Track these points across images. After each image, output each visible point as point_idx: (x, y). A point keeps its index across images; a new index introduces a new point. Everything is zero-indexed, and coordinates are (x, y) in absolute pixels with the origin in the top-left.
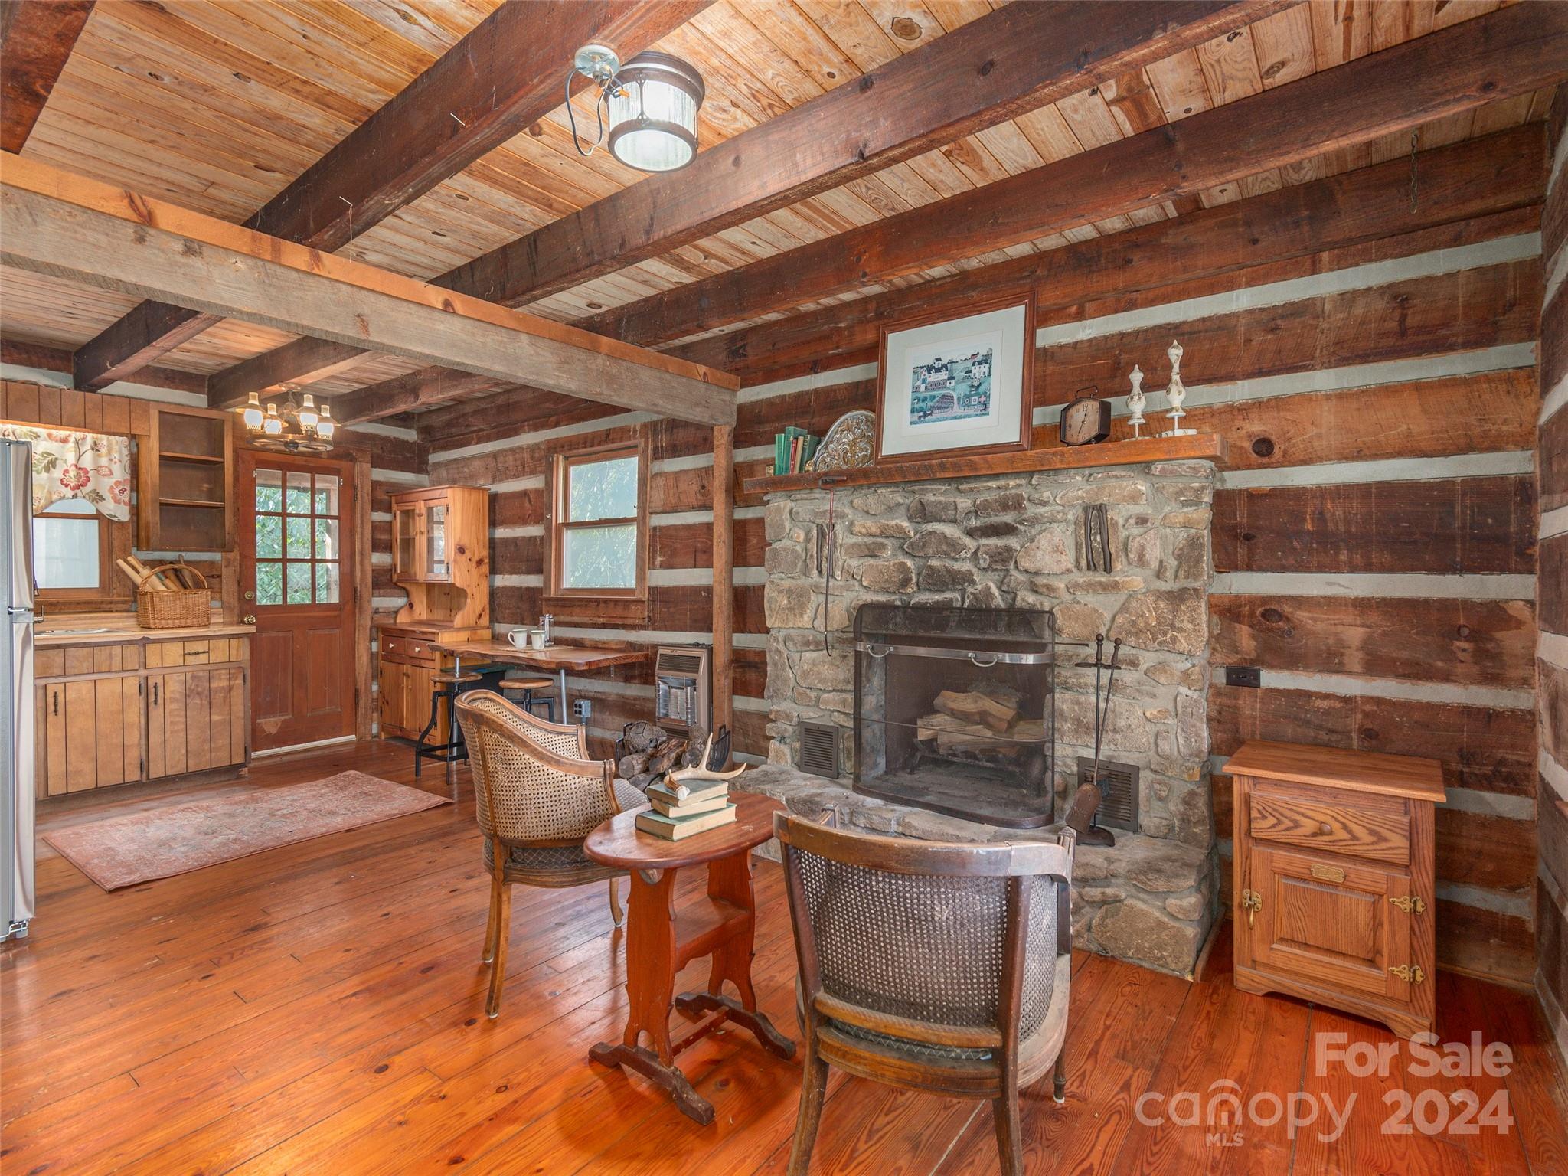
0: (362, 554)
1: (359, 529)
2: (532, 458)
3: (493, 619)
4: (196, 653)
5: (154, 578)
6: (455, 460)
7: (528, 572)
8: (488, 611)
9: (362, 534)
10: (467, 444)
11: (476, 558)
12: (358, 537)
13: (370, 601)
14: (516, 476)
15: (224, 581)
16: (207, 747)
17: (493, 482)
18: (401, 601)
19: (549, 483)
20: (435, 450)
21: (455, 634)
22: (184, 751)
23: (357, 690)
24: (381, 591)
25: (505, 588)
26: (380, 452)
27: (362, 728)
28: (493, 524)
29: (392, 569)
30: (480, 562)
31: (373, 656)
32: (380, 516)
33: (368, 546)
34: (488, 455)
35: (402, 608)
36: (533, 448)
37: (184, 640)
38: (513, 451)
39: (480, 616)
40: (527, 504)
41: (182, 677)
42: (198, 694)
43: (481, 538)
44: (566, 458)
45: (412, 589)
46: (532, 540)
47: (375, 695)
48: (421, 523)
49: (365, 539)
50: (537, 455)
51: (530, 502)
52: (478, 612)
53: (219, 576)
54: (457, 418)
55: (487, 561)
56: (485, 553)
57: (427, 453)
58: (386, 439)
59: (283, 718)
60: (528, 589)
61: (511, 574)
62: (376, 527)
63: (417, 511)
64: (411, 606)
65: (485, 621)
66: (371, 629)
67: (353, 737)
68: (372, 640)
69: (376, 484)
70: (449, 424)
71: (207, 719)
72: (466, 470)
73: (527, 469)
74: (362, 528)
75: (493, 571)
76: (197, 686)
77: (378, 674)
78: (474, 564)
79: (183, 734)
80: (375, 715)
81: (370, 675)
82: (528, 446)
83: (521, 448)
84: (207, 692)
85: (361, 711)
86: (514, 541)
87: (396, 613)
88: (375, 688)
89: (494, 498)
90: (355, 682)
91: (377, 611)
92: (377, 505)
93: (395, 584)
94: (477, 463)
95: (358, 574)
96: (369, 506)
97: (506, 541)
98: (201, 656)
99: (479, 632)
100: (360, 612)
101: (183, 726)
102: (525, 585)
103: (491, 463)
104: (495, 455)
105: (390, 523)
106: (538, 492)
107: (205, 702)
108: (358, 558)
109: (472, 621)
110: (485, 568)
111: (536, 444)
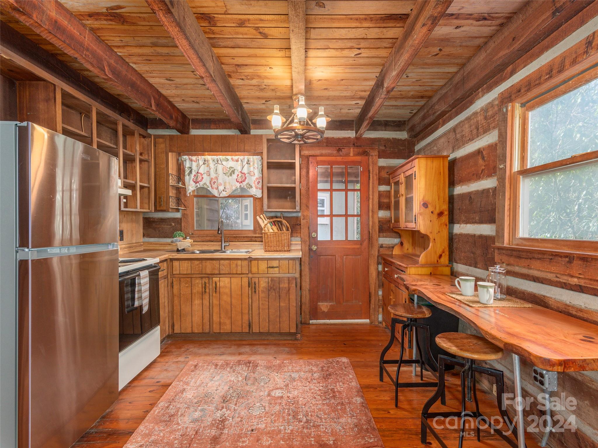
0: (373, 211)
1: (371, 197)
2: (486, 118)
3: (451, 260)
4: (272, 267)
5: (269, 225)
6: (429, 144)
7: (481, 222)
8: (447, 253)
9: (373, 199)
10: (436, 129)
11: (437, 211)
12: (371, 201)
13: (377, 240)
14: (471, 140)
15: (302, 227)
16: (278, 320)
17: (453, 151)
18: (396, 241)
19: (503, 137)
20: (418, 142)
21: (420, 269)
22: (268, 321)
23: (370, 293)
24: (384, 234)
25: (461, 235)
26: (383, 148)
27: (373, 317)
28: (452, 184)
29: (389, 221)
30: (440, 214)
31: (379, 273)
32: (383, 188)
33: (376, 206)
34: (449, 131)
35: (396, 245)
36: (485, 110)
37: (268, 259)
38: (468, 119)
39: (440, 256)
40: (481, 161)
41: (267, 280)
42: (274, 290)
43: (442, 195)
44: (523, 105)
45: (402, 233)
46: (485, 192)
47: (381, 297)
48: (402, 189)
49: (375, 202)
50: (490, 113)
51: (483, 158)
52: (439, 252)
53: (300, 225)
54: (428, 111)
55: (446, 213)
56: (445, 207)
57: (414, 145)
58: (388, 140)
59: (331, 304)
60: (481, 237)
61: (466, 223)
62: (380, 194)
63: (400, 181)
64: (402, 244)
65: (445, 260)
66: (378, 257)
67: (367, 321)
68: (378, 263)
69: (381, 168)
70: (424, 118)
71: (278, 304)
72: (435, 148)
73: (481, 130)
74: (373, 195)
75: (452, 221)
76: (274, 285)
77: (381, 285)
78: (435, 216)
79: (267, 311)
80: (381, 310)
81: (377, 285)
82: (482, 109)
83: (475, 114)
84: (278, 289)
85: (372, 306)
86: (469, 196)
87: (393, 247)
88: (380, 293)
89: (452, 164)
90: (369, 288)
91: (381, 246)
92: (382, 181)
93: (392, 229)
94: (442, 140)
95: (371, 223)
96: (376, 182)
97: (462, 196)
98: (275, 269)
99: (440, 268)
100: (372, 247)
101: (267, 307)
102: (478, 233)
103: (452, 136)
104: (454, 130)
105: (389, 192)
106: (492, 147)
107: (277, 295)
108: (370, 214)
109: (434, 258)
110: (445, 219)
111: (489, 103)
